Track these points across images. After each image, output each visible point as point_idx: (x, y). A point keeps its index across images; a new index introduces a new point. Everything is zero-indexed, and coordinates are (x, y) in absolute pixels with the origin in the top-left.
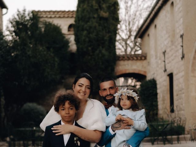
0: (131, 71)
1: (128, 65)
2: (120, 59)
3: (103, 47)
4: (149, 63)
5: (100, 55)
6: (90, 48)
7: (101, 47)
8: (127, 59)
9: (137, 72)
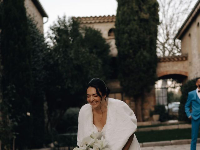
0: (172, 73)
1: (169, 66)
2: (161, 61)
3: (144, 49)
4: (190, 64)
5: (142, 57)
6: (131, 51)
7: (142, 49)
8: (168, 60)
9: (178, 73)
